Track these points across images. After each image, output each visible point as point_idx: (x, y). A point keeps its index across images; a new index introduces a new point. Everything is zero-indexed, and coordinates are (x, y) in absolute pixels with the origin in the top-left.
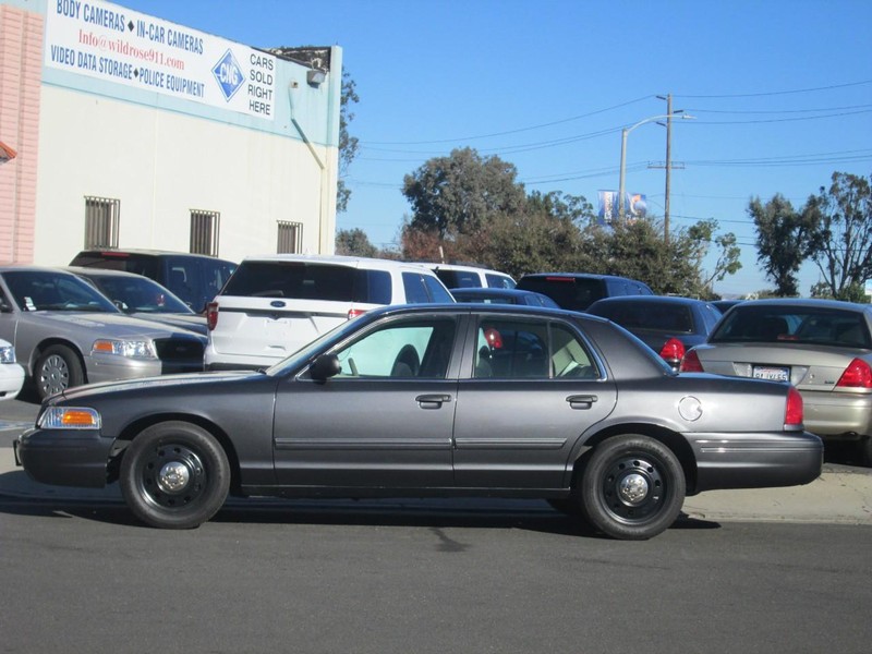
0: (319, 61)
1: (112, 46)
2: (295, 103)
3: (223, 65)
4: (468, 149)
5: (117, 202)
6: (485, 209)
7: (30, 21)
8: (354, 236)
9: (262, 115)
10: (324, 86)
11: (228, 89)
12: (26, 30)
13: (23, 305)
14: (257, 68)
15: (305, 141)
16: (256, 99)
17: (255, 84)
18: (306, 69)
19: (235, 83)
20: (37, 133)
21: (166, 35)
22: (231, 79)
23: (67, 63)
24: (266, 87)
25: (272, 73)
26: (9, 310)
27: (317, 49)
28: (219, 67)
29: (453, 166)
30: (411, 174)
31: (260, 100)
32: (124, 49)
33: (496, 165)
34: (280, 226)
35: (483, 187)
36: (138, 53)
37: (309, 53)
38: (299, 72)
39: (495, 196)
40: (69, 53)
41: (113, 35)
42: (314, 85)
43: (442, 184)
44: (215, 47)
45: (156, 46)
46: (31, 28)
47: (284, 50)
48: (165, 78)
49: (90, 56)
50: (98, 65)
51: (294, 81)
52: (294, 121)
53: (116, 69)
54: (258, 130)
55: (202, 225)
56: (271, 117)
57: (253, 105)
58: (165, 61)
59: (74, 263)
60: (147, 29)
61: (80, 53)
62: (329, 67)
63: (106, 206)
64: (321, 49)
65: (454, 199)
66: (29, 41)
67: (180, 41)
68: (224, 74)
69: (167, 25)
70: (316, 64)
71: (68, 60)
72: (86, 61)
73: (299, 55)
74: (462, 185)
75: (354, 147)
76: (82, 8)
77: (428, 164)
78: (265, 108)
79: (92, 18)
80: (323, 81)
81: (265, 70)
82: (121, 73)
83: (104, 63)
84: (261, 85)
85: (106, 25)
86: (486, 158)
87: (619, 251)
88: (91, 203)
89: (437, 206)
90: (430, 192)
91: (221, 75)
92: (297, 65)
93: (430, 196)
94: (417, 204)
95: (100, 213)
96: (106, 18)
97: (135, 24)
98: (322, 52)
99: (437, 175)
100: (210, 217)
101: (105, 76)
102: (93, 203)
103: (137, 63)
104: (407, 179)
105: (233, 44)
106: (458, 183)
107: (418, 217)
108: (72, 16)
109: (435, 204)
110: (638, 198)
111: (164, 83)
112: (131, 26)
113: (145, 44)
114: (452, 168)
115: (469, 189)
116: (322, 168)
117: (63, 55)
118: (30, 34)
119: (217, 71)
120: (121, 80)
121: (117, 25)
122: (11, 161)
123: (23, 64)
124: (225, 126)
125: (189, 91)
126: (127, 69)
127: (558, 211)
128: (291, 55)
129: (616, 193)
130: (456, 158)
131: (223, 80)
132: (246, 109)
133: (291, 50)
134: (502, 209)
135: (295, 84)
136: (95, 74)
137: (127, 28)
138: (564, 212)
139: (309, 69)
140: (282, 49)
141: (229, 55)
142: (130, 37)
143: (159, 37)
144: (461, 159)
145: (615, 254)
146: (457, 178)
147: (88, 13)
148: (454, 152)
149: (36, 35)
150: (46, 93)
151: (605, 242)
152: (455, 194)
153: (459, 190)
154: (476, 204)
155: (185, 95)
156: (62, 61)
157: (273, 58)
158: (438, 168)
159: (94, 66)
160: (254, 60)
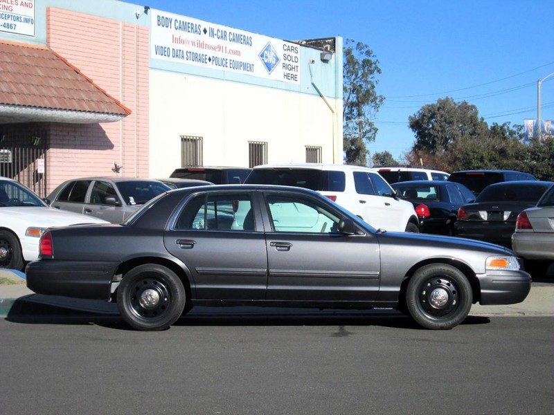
0: (329, 46)
1: (193, 44)
2: (313, 73)
3: (266, 52)
4: (447, 98)
5: (201, 139)
6: (460, 135)
7: (140, 31)
8: (384, 156)
9: (292, 81)
10: (332, 61)
11: (269, 67)
12: (138, 37)
13: (128, 202)
14: (288, 53)
15: (321, 96)
16: (287, 71)
17: (287, 62)
18: (320, 52)
19: (274, 62)
20: (148, 99)
21: (228, 36)
22: (271, 60)
23: (165, 55)
24: (294, 64)
25: (298, 55)
26: (119, 205)
27: (327, 39)
28: (263, 53)
29: (439, 109)
30: (413, 116)
31: (291, 72)
32: (201, 45)
33: (465, 107)
34: (307, 149)
35: (458, 121)
36: (210, 47)
37: (322, 42)
38: (315, 54)
39: (466, 127)
40: (166, 50)
41: (193, 37)
42: (325, 61)
43: (433, 120)
44: (260, 41)
45: (222, 42)
46: (141, 35)
47: (307, 41)
48: (228, 61)
49: (180, 51)
50: (185, 56)
51: (311, 60)
52: (313, 84)
53: (196, 57)
54: (290, 91)
55: (256, 151)
56: (298, 83)
57: (287, 76)
58: (228, 51)
59: (172, 176)
60: (215, 32)
61: (173, 49)
62: (335, 50)
63: (194, 141)
64: (329, 39)
65: (440, 129)
66: (140, 44)
67: (237, 39)
68: (267, 57)
69: (228, 29)
70: (327, 48)
71: (166, 53)
72: (177, 54)
73: (316, 44)
74: (445, 121)
75: (381, 101)
76: (173, 22)
77: (423, 108)
78: (294, 77)
79: (180, 28)
80: (331, 58)
81: (293, 54)
82: (200, 60)
83: (189, 54)
84: (291, 63)
85: (189, 32)
86: (459, 103)
87: (536, 157)
88: (184, 140)
89: (430, 135)
90: (425, 126)
91: (264, 58)
92: (313, 50)
93: (426, 129)
94: (418, 133)
95: (191, 145)
96: (189, 27)
97: (208, 30)
98: (330, 41)
99: (429, 115)
100: (261, 145)
101: (190, 62)
102: (185, 139)
103: (210, 54)
104: (410, 118)
105: (272, 39)
106: (443, 119)
107: (419, 142)
108: (167, 27)
109: (429, 133)
110: (550, 123)
111: (228, 65)
112: (205, 31)
113: (215, 41)
114: (438, 110)
115: (451, 123)
116: (333, 112)
117: (162, 51)
118: (141, 39)
119: (262, 56)
120: (200, 64)
121: (196, 31)
122: (129, 116)
123: (138, 57)
124: (269, 89)
125: (244, 69)
126: (204, 58)
127: (510, 134)
128: (311, 44)
129: (535, 121)
130: (440, 104)
131: (266, 61)
132: (282, 78)
133: (312, 40)
134: (471, 135)
135: (313, 61)
136: (184, 61)
137: (202, 32)
138: (514, 135)
139: (321, 52)
140: (306, 41)
141: (269, 45)
142: (205, 38)
143: (223, 36)
144: (443, 104)
145: (534, 159)
146: (442, 116)
147: (177, 25)
148: (439, 101)
149: (144, 40)
150: (153, 74)
151: (528, 151)
152: (441, 127)
153: (443, 124)
154: (455, 132)
155: (241, 71)
156: (162, 55)
157: (298, 46)
158: (430, 111)
159: (183, 57)
160: (286, 48)
